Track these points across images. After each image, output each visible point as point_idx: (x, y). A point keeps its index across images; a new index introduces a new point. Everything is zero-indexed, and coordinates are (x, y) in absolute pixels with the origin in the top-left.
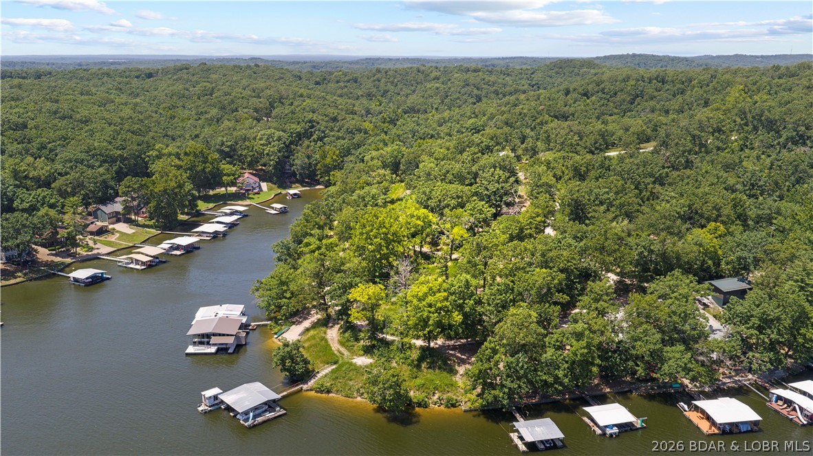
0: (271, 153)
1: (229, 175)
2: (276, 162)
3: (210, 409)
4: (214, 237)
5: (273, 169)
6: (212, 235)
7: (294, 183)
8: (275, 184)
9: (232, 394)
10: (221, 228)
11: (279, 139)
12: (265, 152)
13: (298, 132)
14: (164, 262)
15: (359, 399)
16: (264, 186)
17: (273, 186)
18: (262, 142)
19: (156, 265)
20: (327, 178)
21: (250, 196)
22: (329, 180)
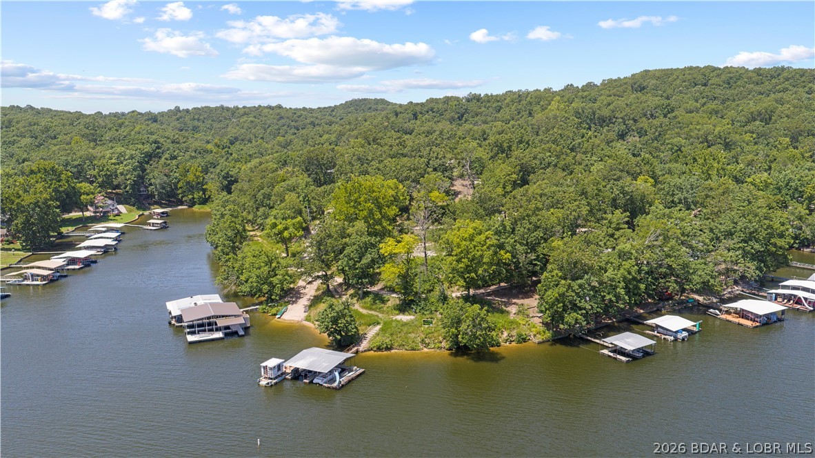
0: (125, 173)
1: (88, 194)
2: (134, 181)
3: (275, 381)
4: (105, 252)
5: (130, 189)
6: (102, 250)
7: (153, 205)
8: (134, 206)
9: (298, 360)
10: (110, 242)
11: (132, 157)
12: (118, 171)
13: (147, 152)
14: (66, 276)
15: (425, 350)
16: (122, 208)
17: (132, 207)
18: (113, 161)
19: (58, 279)
20: (190, 197)
21: (110, 218)
22: (193, 198)
